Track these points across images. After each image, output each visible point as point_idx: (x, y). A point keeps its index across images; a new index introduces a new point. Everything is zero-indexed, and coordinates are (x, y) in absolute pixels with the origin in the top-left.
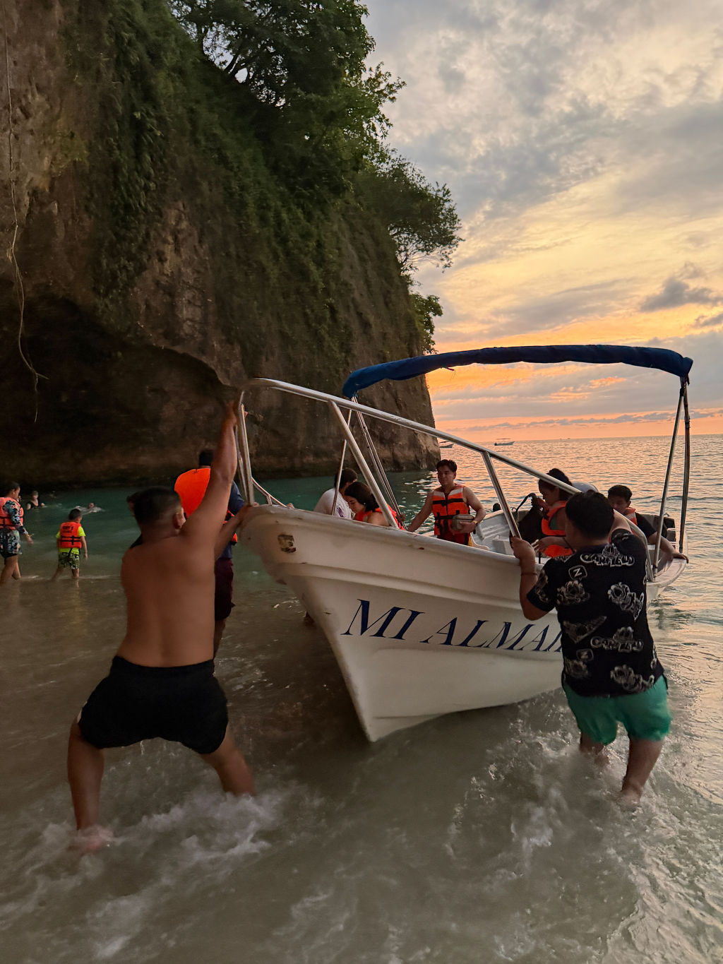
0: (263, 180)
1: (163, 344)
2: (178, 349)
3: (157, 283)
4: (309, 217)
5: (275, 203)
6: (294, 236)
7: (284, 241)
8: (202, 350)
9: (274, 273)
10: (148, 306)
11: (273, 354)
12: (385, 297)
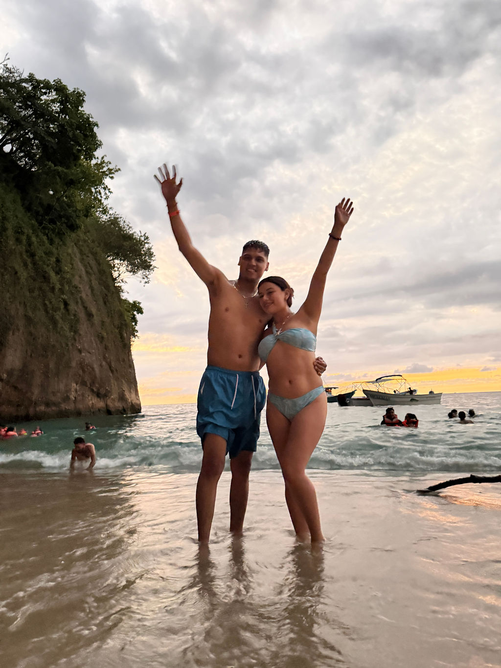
6: (40, 253)
7: (32, 255)
11: (18, 330)
12: (103, 299)
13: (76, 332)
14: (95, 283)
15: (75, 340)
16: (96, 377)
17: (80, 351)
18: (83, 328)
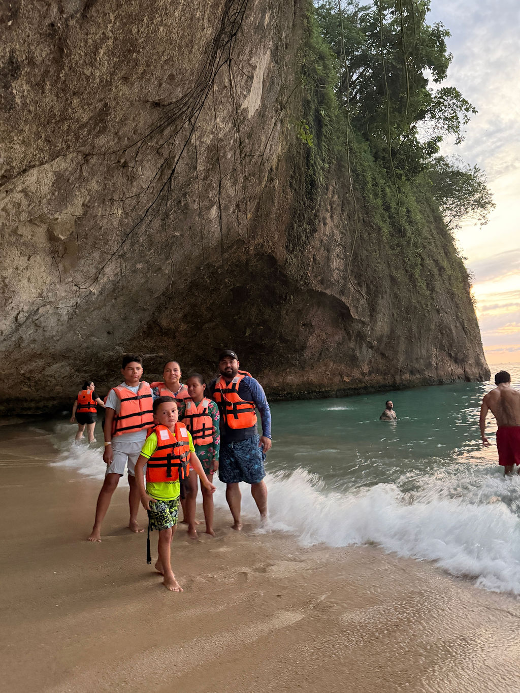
0: (372, 165)
1: (319, 288)
2: (328, 292)
3: (321, 242)
4: (400, 190)
9: (385, 232)
11: (386, 293)
12: (444, 248)
15: (433, 298)
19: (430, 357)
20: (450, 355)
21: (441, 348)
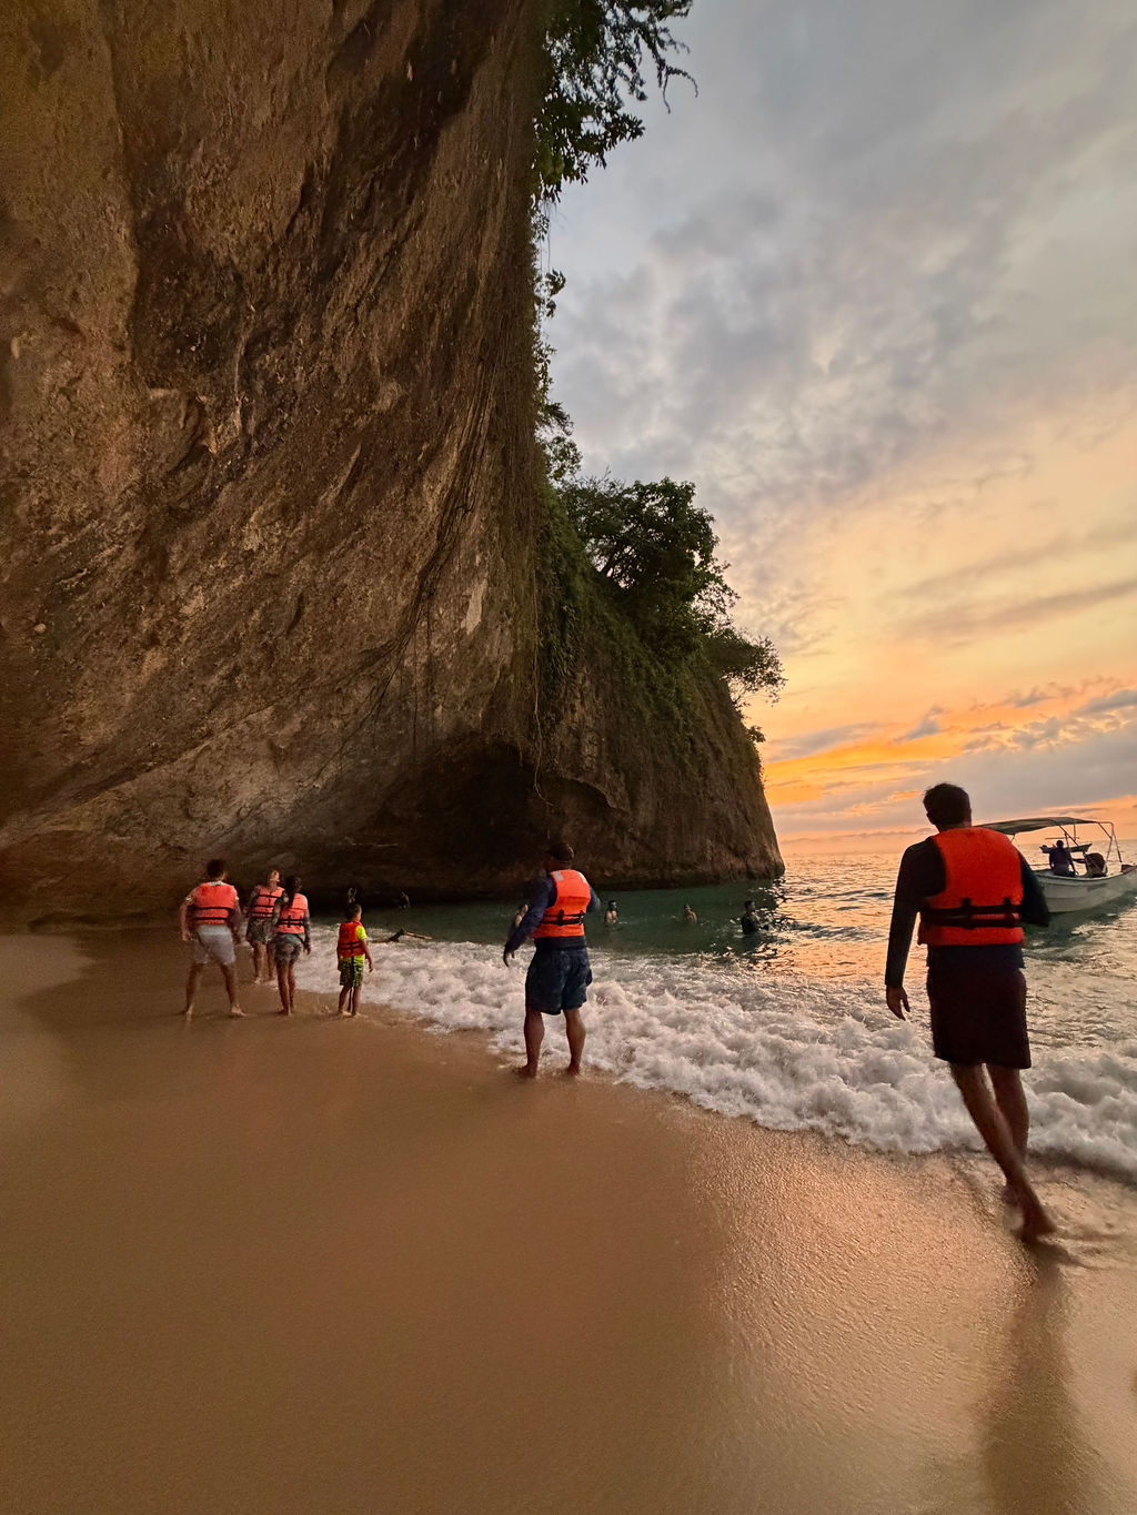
0: (636, 646)
1: (569, 776)
2: (580, 780)
3: (570, 728)
4: (669, 671)
5: (646, 663)
6: (660, 686)
7: (653, 690)
8: (597, 780)
9: (648, 715)
10: (562, 747)
11: (649, 780)
12: (727, 730)
13: (706, 776)
14: (715, 711)
15: (706, 786)
16: (732, 831)
17: (712, 799)
18: (712, 770)
19: (703, 849)
20: (729, 848)
21: (718, 839)
